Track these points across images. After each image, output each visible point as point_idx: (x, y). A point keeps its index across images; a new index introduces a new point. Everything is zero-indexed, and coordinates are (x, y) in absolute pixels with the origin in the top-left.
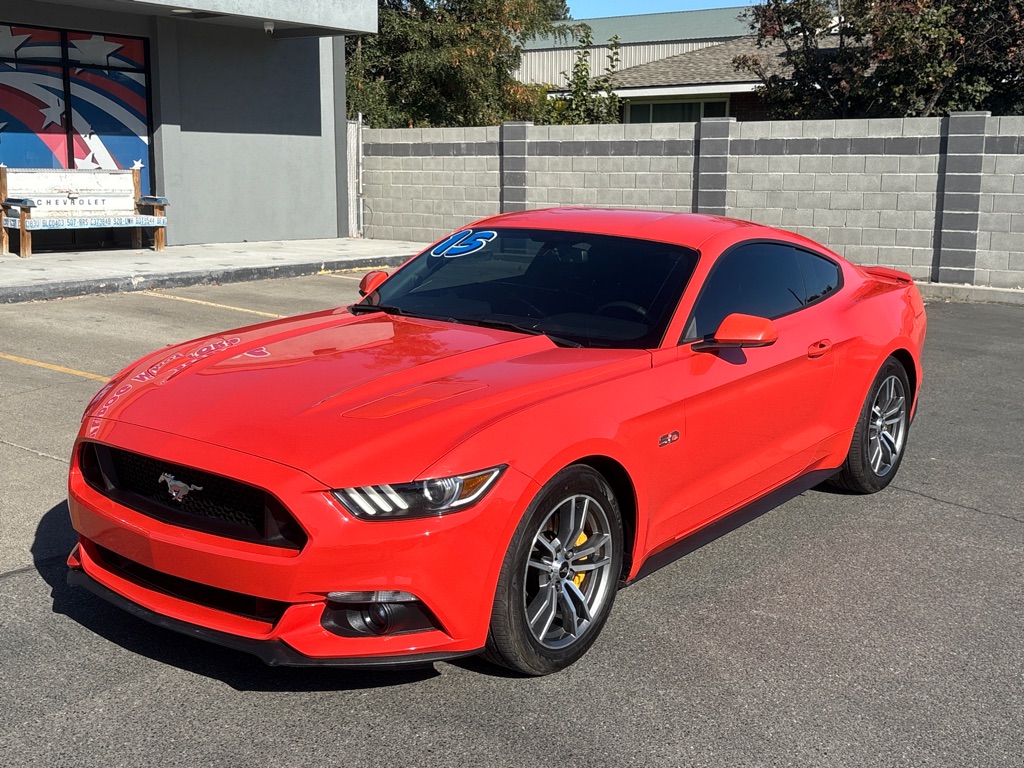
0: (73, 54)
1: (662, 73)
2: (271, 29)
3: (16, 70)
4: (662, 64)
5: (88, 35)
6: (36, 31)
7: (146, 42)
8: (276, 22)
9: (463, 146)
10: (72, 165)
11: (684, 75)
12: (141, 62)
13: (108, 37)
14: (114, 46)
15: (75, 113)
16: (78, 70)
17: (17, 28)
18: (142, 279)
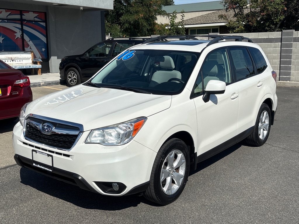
0: (24, 17)
1: (199, 20)
2: (82, 9)
3: (7, 22)
4: (199, 17)
5: (28, 12)
6: (13, 11)
7: (45, 13)
8: (84, 7)
10: (24, 50)
11: (206, 20)
12: (44, 19)
13: (34, 12)
14: (36, 15)
15: (24, 34)
16: (25, 22)
17: (7, 10)
18: (44, 83)
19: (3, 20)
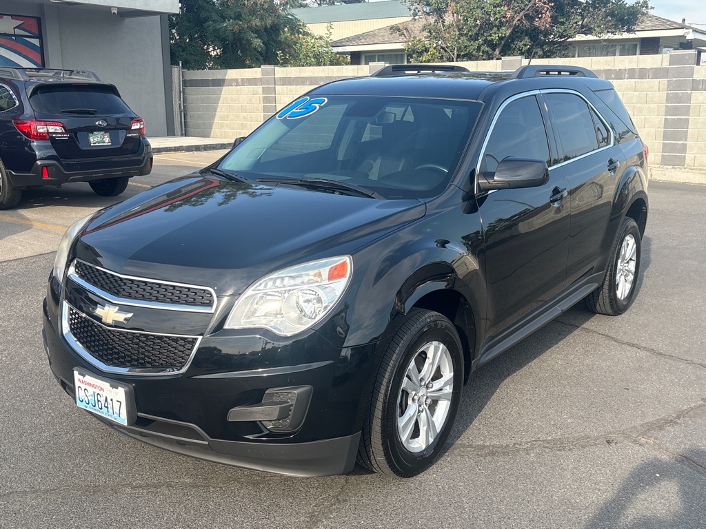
2: (116, 12)
4: (383, 30)
7: (39, 21)
8: (119, 8)
9: (239, 80)
12: (36, 32)
13: (14, 17)
14: (19, 22)
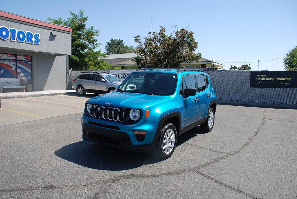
0: (18, 59)
3: (7, 61)
5: (20, 55)
6: (11, 55)
7: (31, 57)
8: (54, 53)
10: (17, 77)
12: (30, 60)
14: (26, 57)
15: (17, 68)
16: (18, 61)
17: (8, 54)
18: (24, 96)
19: (4, 60)
